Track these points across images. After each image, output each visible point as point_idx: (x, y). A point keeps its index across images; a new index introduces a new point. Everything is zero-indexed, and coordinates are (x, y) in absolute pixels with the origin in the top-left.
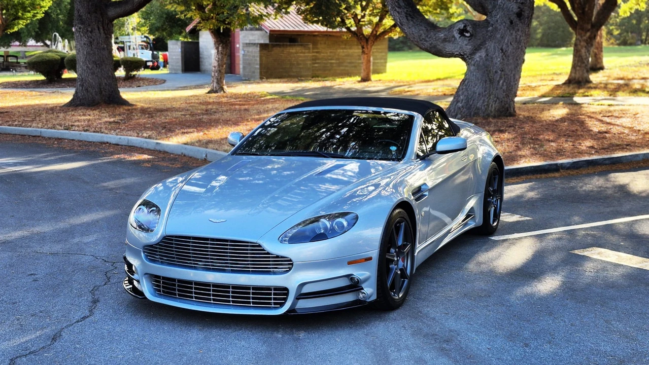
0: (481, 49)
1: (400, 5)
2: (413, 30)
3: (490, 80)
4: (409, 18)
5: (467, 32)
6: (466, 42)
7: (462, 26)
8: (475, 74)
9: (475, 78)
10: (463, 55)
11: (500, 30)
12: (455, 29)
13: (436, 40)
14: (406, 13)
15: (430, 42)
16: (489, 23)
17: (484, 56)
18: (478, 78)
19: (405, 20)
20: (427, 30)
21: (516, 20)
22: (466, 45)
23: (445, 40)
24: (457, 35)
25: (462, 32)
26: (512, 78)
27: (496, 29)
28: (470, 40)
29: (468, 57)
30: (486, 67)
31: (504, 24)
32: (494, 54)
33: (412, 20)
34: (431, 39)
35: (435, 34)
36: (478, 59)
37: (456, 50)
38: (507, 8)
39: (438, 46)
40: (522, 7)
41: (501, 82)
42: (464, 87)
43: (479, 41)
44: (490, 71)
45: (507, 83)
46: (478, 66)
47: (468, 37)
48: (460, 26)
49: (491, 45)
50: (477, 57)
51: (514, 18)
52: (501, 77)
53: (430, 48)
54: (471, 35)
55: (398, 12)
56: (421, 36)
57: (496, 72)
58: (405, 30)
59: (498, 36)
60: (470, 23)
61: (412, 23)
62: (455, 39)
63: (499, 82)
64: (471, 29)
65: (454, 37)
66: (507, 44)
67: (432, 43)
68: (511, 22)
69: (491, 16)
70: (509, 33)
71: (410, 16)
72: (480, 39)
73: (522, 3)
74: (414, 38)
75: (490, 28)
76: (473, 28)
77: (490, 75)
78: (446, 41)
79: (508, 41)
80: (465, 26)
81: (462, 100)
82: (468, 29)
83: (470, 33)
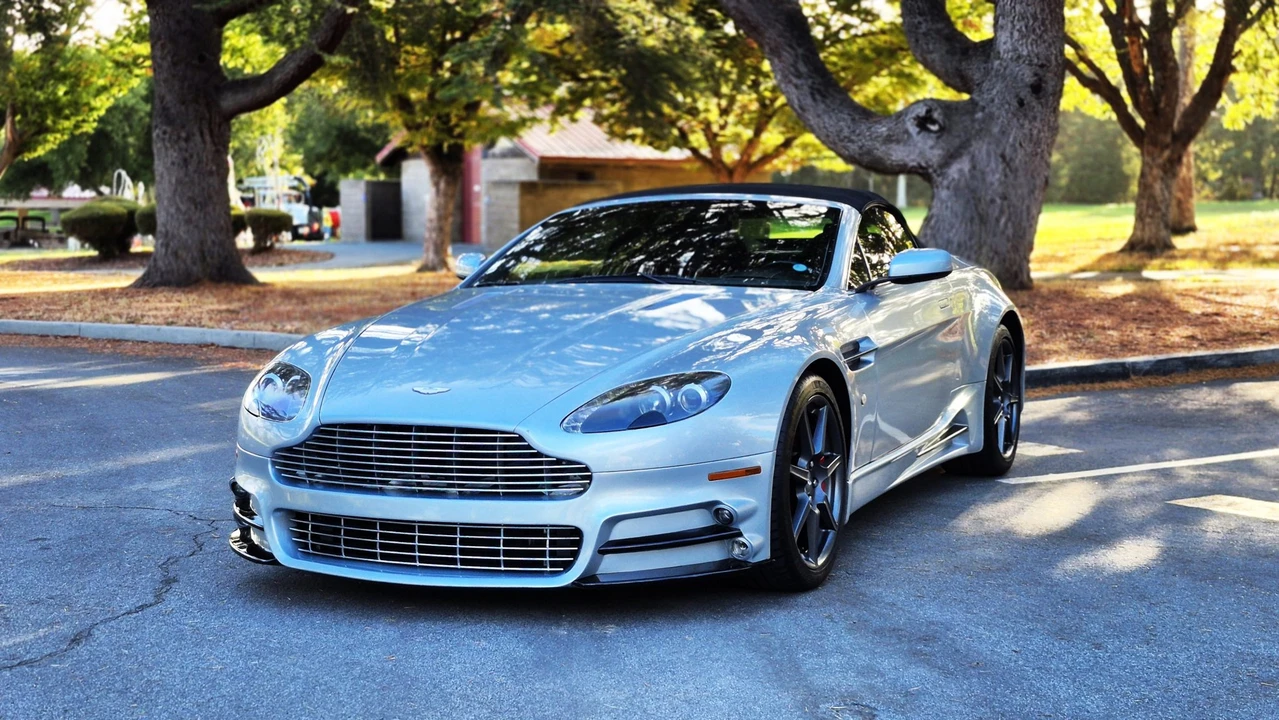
0: (961, 155)
1: (799, 72)
2: (826, 120)
3: (981, 218)
4: (817, 96)
5: (934, 122)
6: (931, 142)
7: (922, 111)
8: (949, 205)
9: (951, 213)
10: (925, 169)
11: (998, 118)
12: (910, 117)
13: (871, 140)
14: (811, 88)
15: (860, 144)
16: (977, 105)
17: (967, 169)
18: (956, 213)
19: (809, 101)
20: (853, 120)
21: (1029, 98)
22: (932, 148)
23: (889, 139)
24: (913, 129)
25: (923, 123)
26: (1025, 214)
27: (991, 117)
28: (939, 137)
29: (935, 171)
30: (973, 191)
31: (1007, 106)
32: (988, 166)
33: (823, 101)
34: (860, 137)
35: (870, 128)
36: (956, 176)
37: (912, 157)
38: (1011, 74)
39: (875, 151)
40: (1040, 72)
41: (1003, 221)
43: (958, 140)
44: (980, 199)
45: (1013, 223)
46: (956, 189)
47: (935, 132)
48: (919, 110)
49: (981, 148)
50: (954, 171)
51: (1025, 93)
52: (1002, 212)
53: (860, 155)
54: (942, 129)
55: (796, 86)
56: (841, 131)
57: (993, 201)
58: (809, 119)
59: (996, 130)
60: (939, 106)
61: (822, 106)
62: (910, 136)
63: (998, 220)
64: (941, 117)
65: (906, 132)
66: (1013, 146)
67: (863, 145)
68: (1021, 103)
69: (980, 91)
70: (1018, 125)
71: (819, 92)
72: (959, 136)
73: (1042, 66)
74: (827, 136)
75: (979, 115)
76: (945, 115)
77: (979, 207)
78: (891, 141)
79: (1015, 139)
80: (928, 112)
82: (936, 115)
83: (940, 125)
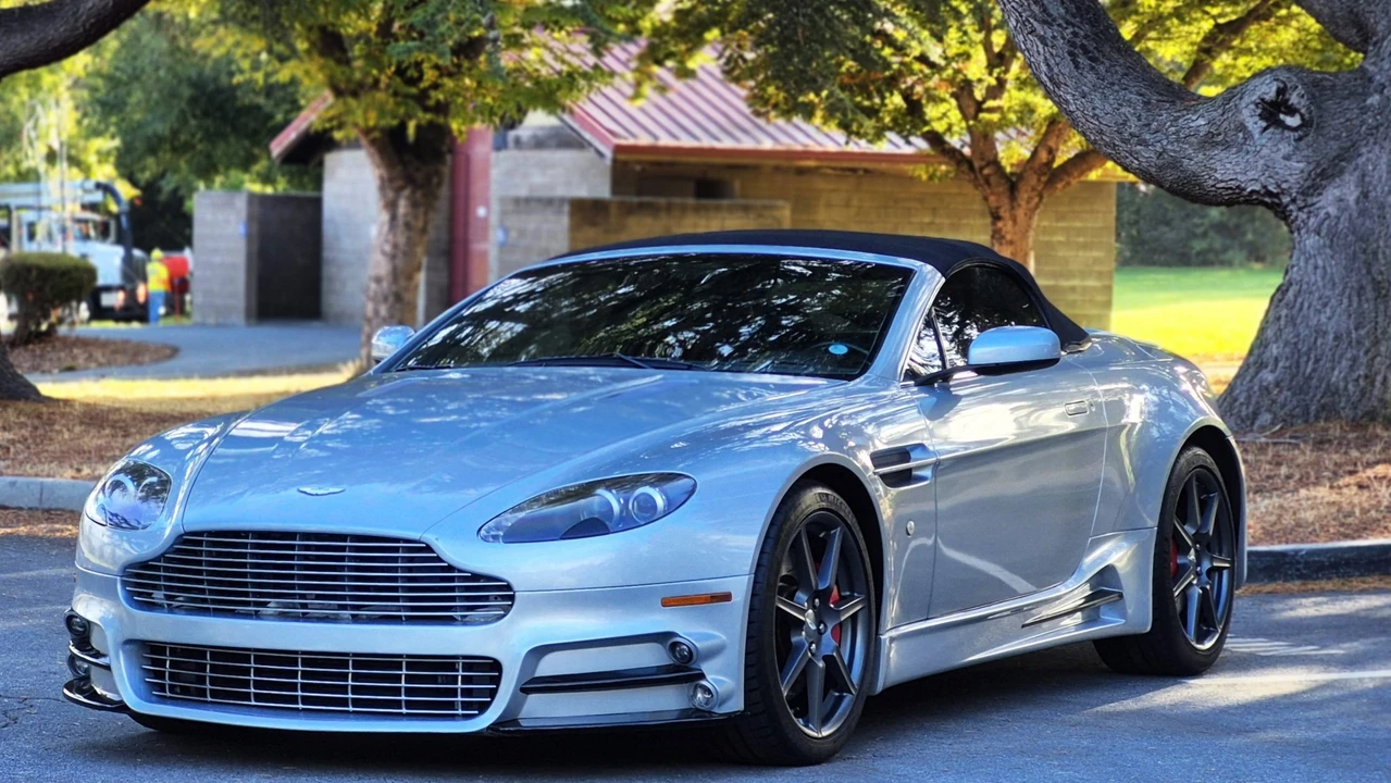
0: (1341, 172)
1: (1050, 15)
2: (1098, 103)
3: (1377, 286)
4: (1082, 60)
5: (1292, 111)
6: (1285, 148)
7: (1269, 90)
8: (1320, 263)
9: (1323, 278)
10: (1276, 195)
12: (1246, 99)
13: (1177, 141)
14: (1072, 44)
15: (1159, 148)
16: (1370, 80)
17: (1352, 199)
18: (1332, 279)
19: (1067, 67)
20: (1147, 103)
22: (1287, 158)
23: (1209, 141)
24: (1254, 124)
25: (1272, 111)
28: (1300, 139)
29: (1294, 201)
30: (1363, 239)
33: (1092, 68)
34: (1160, 136)
35: (1176, 119)
36: (1332, 210)
37: (1251, 174)
39: (1186, 161)
42: (1284, 312)
43: (1335, 145)
44: (1375, 253)
46: (1333, 235)
47: (1294, 129)
48: (1264, 89)
49: (1377, 159)
50: (1328, 201)
53: (1160, 168)
54: (1305, 124)
55: (1043, 40)
56: (1124, 124)
58: (1067, 101)
60: (1301, 79)
61: (1091, 77)
62: (1248, 136)
64: (1303, 102)
65: (1242, 127)
67: (1165, 151)
71: (1086, 51)
72: (1337, 138)
74: (1101, 132)
75: (1374, 99)
76: (1313, 98)
77: (1374, 270)
78: (1215, 145)
80: (1280, 92)
81: (1277, 360)
82: (1294, 99)
83: (1302, 116)
